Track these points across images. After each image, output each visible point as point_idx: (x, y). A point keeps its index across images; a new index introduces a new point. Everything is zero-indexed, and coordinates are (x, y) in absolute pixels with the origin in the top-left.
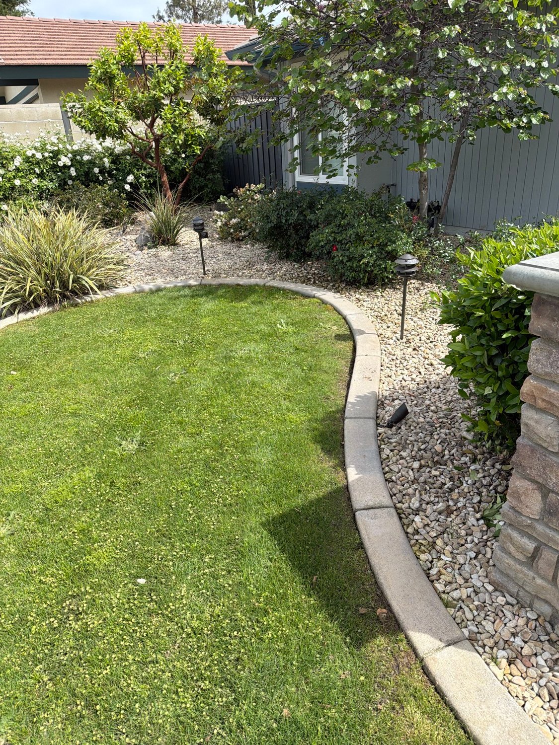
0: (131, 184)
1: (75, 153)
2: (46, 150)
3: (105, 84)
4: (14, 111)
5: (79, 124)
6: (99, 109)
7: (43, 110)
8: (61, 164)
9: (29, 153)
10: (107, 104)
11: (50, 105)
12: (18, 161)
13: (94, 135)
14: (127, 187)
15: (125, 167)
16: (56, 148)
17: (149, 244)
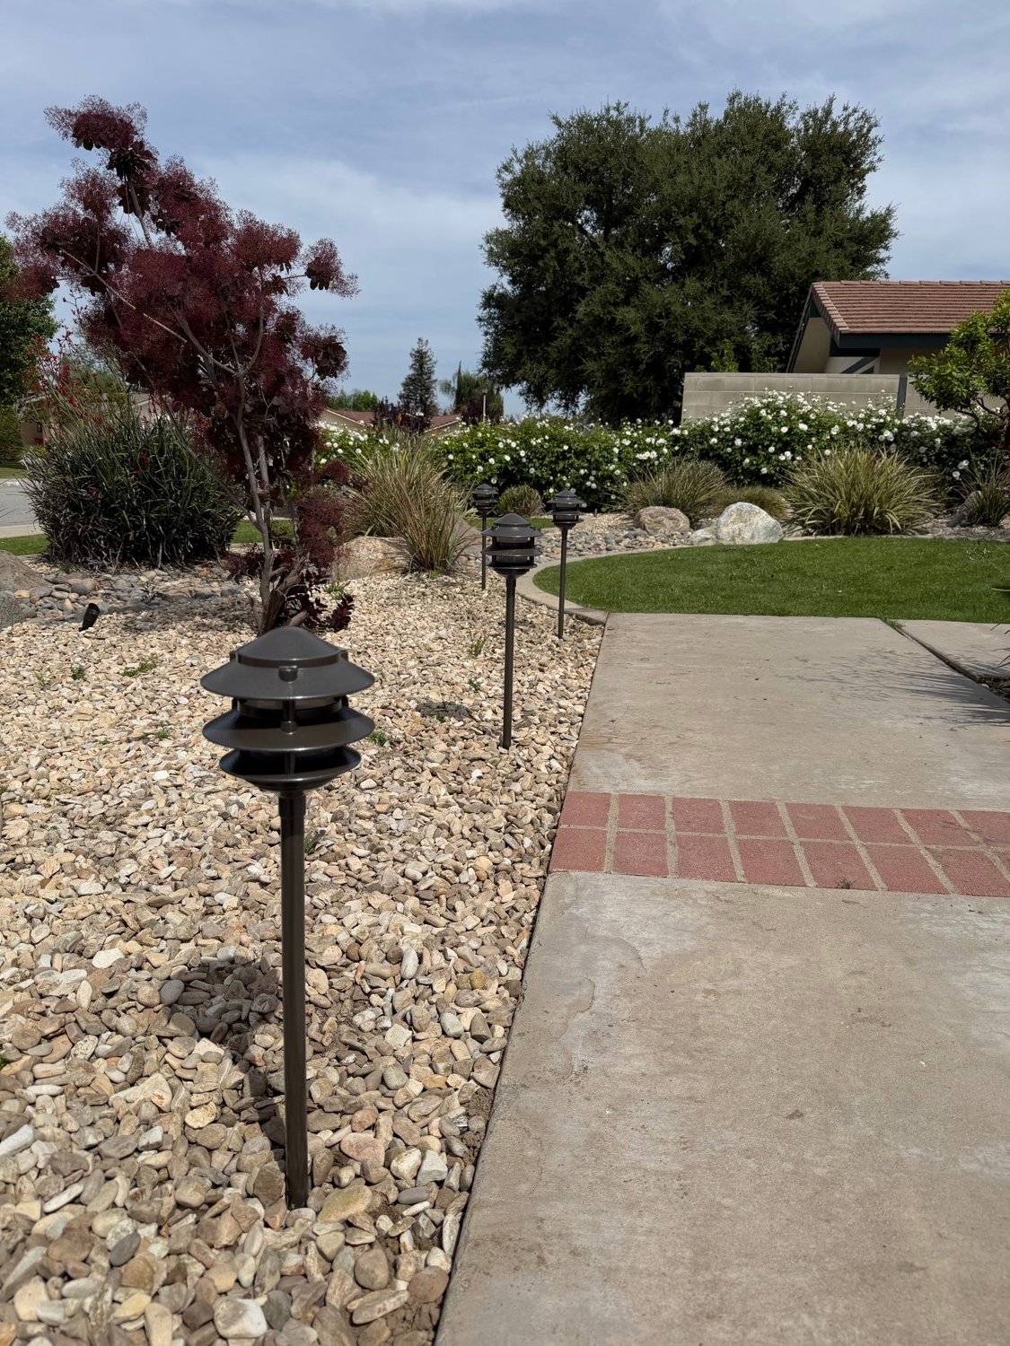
0: (962, 472)
1: (903, 428)
2: (870, 423)
3: (966, 349)
4: (845, 381)
5: (921, 390)
6: (950, 374)
7: (879, 380)
8: (882, 438)
9: (850, 423)
10: (960, 369)
11: (889, 376)
12: (835, 430)
13: (934, 403)
14: (956, 475)
15: (961, 451)
16: (882, 421)
17: (964, 522)
